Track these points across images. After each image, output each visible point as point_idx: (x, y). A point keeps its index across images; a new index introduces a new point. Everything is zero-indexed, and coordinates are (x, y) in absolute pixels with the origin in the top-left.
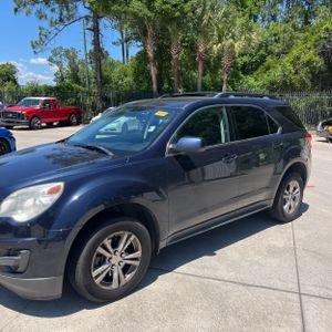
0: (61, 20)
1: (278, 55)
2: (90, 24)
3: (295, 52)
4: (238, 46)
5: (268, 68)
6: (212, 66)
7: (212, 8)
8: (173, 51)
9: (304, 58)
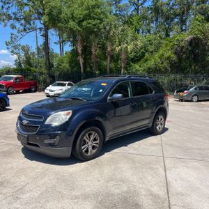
0: (25, 30)
1: (152, 52)
2: (42, 32)
3: (161, 52)
4: (130, 48)
5: (146, 60)
6: (115, 58)
7: (115, 27)
8: (93, 50)
9: (166, 55)
